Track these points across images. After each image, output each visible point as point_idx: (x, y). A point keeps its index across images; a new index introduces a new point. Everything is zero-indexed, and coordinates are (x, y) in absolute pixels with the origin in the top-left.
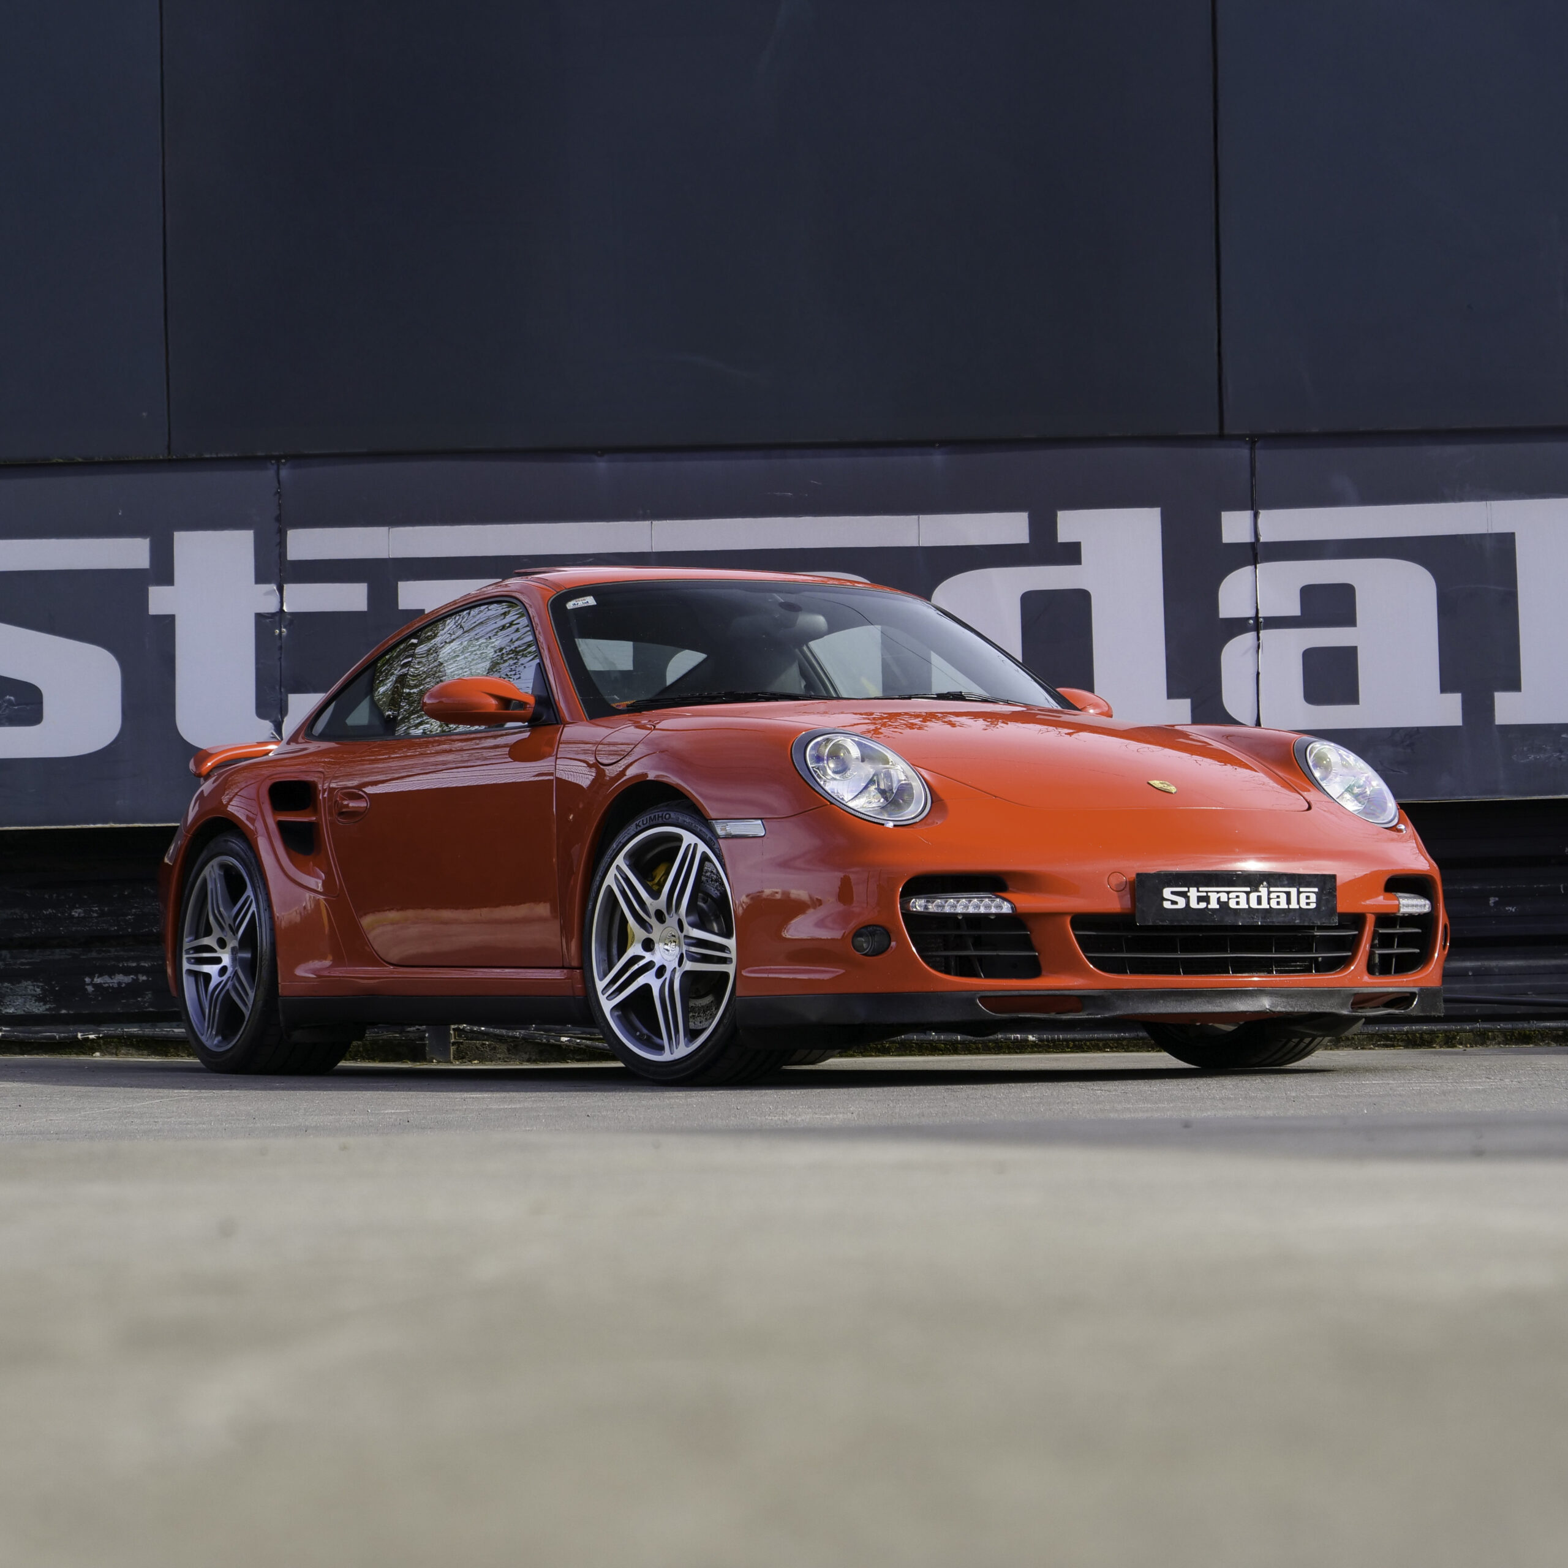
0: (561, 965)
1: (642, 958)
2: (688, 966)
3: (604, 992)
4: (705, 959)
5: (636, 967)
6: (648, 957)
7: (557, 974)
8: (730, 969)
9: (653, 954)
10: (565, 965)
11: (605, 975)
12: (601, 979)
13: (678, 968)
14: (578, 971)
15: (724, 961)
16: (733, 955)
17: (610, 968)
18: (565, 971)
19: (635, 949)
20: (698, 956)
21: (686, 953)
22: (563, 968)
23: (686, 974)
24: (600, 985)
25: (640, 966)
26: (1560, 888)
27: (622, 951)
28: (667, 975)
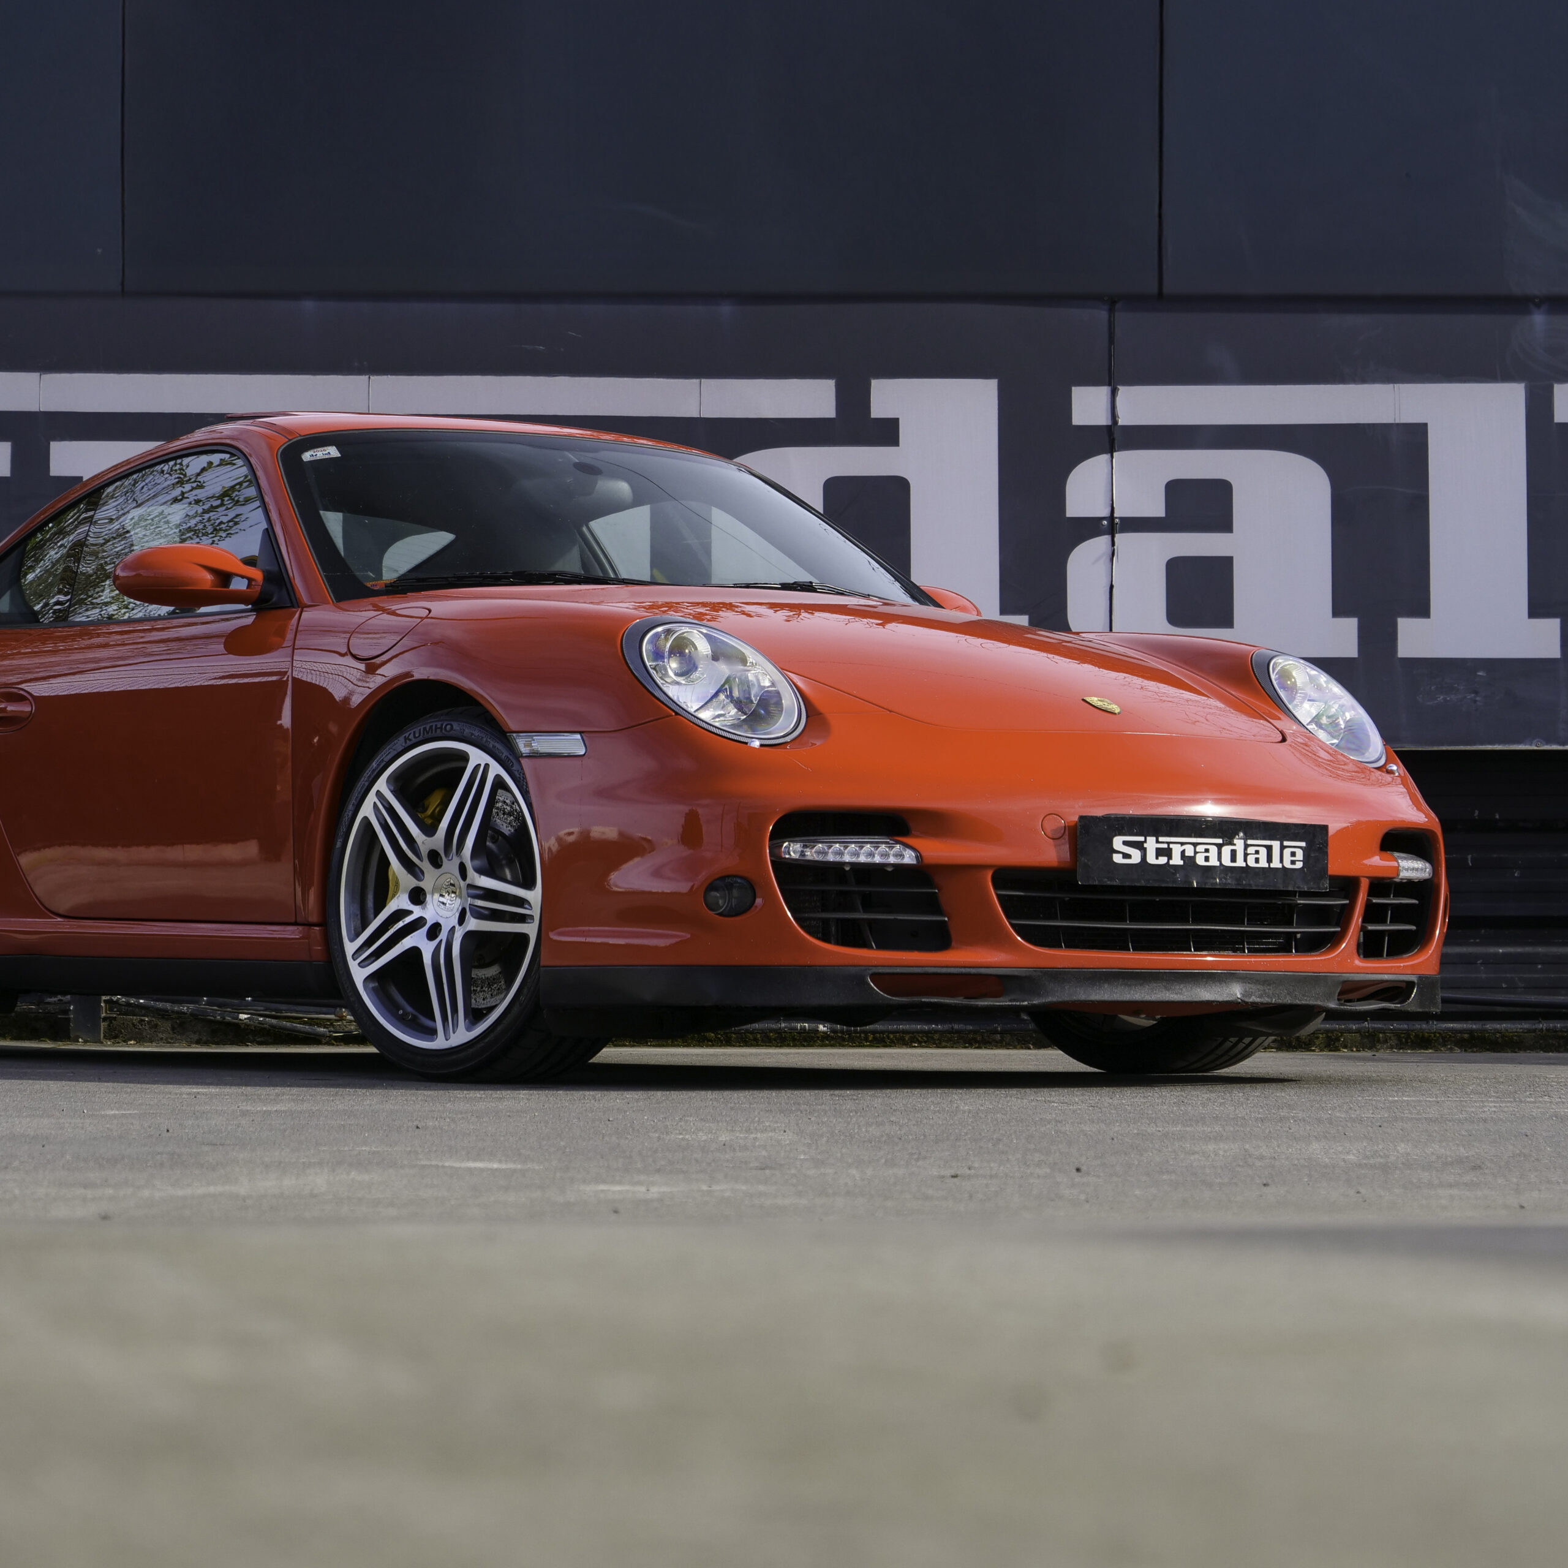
0: (293, 920)
1: (409, 913)
2: (473, 924)
3: (356, 956)
4: (495, 916)
5: (400, 924)
6: (417, 912)
7: (291, 933)
8: (531, 929)
9: (423, 909)
10: (299, 920)
11: (357, 935)
12: (352, 940)
13: (457, 927)
14: (317, 928)
15: (522, 919)
16: (536, 912)
17: (364, 926)
18: (301, 928)
19: (399, 901)
20: (486, 912)
21: (469, 908)
22: (295, 924)
23: (469, 935)
24: (350, 948)
25: (405, 923)
26: (1467, 859)
27: (380, 906)
28: (443, 936)
